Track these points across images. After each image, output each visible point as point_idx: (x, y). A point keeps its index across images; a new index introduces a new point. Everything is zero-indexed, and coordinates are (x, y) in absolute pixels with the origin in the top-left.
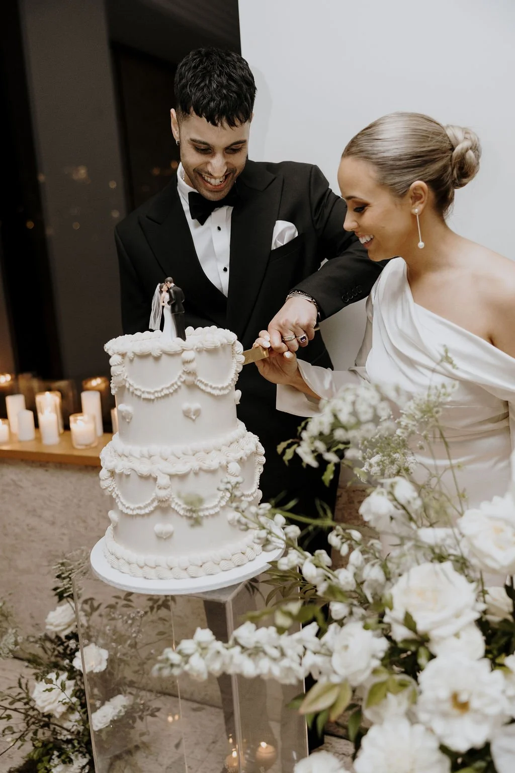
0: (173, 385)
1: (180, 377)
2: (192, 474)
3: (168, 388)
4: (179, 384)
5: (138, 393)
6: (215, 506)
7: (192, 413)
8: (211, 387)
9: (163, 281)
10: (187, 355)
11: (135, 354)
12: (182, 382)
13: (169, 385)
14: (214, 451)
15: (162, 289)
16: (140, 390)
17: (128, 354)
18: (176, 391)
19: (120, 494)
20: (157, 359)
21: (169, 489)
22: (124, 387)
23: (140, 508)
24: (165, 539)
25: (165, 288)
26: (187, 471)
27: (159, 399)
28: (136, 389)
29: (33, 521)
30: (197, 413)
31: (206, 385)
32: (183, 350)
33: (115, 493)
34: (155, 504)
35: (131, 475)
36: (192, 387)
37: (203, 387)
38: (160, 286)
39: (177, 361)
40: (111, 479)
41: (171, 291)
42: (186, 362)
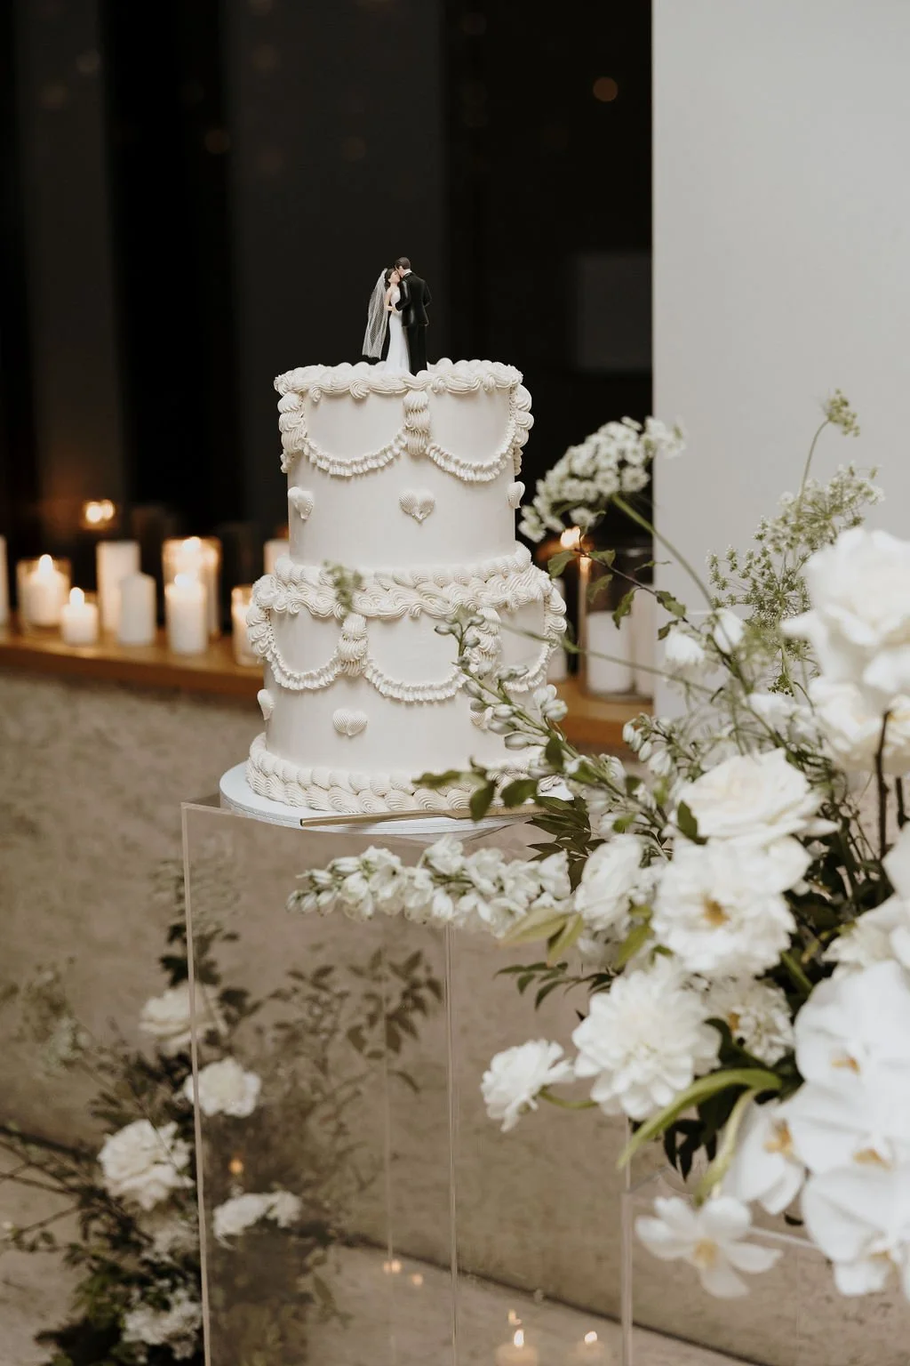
0: (385, 452)
1: (399, 438)
2: (407, 617)
3: (376, 457)
4: (397, 451)
5: (324, 465)
6: (448, 685)
7: (417, 508)
8: (457, 462)
9: (393, 265)
10: (414, 398)
11: (322, 392)
12: (402, 448)
13: (377, 452)
14: (454, 584)
15: (389, 280)
16: (327, 459)
17: (311, 391)
18: (390, 463)
19: (279, 654)
20: (359, 401)
21: (364, 642)
22: (301, 453)
23: (310, 677)
24: (351, 737)
25: (394, 278)
26: (398, 612)
27: (359, 478)
28: (321, 458)
29: (135, 829)
30: (428, 507)
31: (447, 458)
32: (408, 389)
33: (272, 652)
34: (338, 669)
35: (300, 614)
36: (419, 456)
37: (441, 461)
38: (386, 274)
39: (396, 407)
40: (265, 625)
41: (405, 283)
42: (410, 411)
